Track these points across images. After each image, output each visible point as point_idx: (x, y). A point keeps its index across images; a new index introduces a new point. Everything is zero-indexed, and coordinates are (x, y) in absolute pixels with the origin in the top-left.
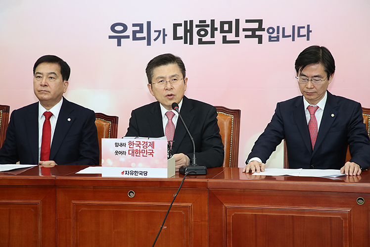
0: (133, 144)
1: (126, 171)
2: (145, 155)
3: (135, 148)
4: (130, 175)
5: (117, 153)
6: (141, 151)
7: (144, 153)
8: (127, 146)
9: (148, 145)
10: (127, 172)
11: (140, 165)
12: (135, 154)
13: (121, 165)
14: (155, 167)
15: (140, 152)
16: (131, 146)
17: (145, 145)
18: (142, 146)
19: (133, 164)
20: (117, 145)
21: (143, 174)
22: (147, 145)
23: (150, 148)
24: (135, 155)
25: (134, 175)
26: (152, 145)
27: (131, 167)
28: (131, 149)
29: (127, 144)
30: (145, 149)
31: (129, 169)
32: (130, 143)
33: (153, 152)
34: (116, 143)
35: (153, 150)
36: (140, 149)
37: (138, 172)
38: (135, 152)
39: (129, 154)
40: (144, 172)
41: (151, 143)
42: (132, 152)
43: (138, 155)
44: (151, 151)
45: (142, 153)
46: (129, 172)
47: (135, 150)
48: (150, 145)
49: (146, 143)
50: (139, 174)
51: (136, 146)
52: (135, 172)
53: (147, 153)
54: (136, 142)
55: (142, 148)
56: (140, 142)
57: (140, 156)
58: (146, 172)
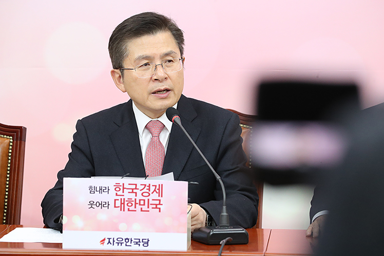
0: (124, 188)
1: (109, 239)
2: (145, 208)
3: (127, 195)
5: (91, 204)
6: (138, 202)
7: (144, 205)
12: (126, 207)
13: (99, 227)
15: (136, 203)
17: (145, 190)
18: (139, 193)
19: (122, 226)
20: (92, 190)
21: (141, 244)
22: (149, 190)
24: (126, 209)
27: (118, 230)
28: (119, 198)
30: (146, 199)
31: (115, 235)
32: (117, 186)
33: (160, 204)
34: (91, 187)
35: (160, 200)
36: (136, 198)
37: (131, 241)
38: (126, 203)
39: (115, 207)
40: (143, 240)
41: (157, 187)
42: (121, 204)
43: (132, 208)
44: (157, 202)
45: (140, 205)
46: (114, 241)
47: (126, 199)
48: (155, 190)
49: (148, 188)
50: (133, 243)
51: (129, 192)
52: (126, 239)
53: (150, 206)
54: (129, 184)
55: (139, 197)
56: (136, 185)
57: (135, 211)
58: (147, 241)
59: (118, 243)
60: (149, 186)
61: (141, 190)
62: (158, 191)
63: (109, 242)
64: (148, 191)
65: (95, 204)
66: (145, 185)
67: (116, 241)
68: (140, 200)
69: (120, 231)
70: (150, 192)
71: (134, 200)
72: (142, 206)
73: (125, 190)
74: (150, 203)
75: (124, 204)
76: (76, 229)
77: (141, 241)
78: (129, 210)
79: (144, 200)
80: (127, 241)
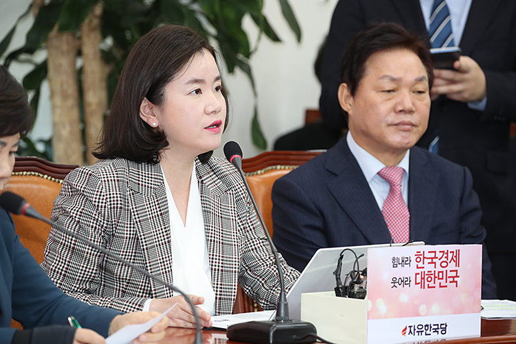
4: (416, 334)
8: (414, 263)
9: (450, 258)
10: (412, 329)
11: (435, 308)
14: (459, 310)
16: (420, 265)
23: (452, 266)
25: (424, 333)
26: (456, 258)
29: (413, 258)
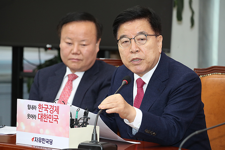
0: (42, 107)
1: (36, 138)
2: (51, 120)
3: (44, 112)
5: (29, 115)
6: (48, 116)
7: (51, 118)
12: (43, 119)
13: (32, 130)
15: (47, 117)
18: (49, 111)
19: (41, 131)
20: (29, 107)
21: (49, 142)
24: (43, 121)
27: (39, 133)
28: (40, 113)
31: (38, 136)
32: (40, 105)
34: (28, 105)
35: (57, 116)
36: (47, 113)
37: (45, 140)
38: (43, 116)
39: (39, 119)
40: (50, 140)
41: (57, 108)
42: (41, 117)
43: (46, 120)
44: (56, 117)
45: (49, 118)
46: (38, 140)
47: (43, 114)
48: (55, 110)
49: (53, 108)
50: (46, 142)
51: (45, 110)
52: (43, 139)
53: (53, 119)
54: (45, 105)
55: (49, 113)
56: (48, 105)
57: (47, 122)
58: (51, 141)
59: (39, 141)
60: (53, 107)
61: (50, 109)
62: (57, 110)
63: (36, 140)
64: (52, 110)
65: (30, 116)
66: (51, 106)
67: (39, 140)
68: (49, 115)
69: (40, 134)
70: (54, 111)
71: (46, 115)
72: (50, 119)
73: (43, 108)
74: (53, 117)
75: (42, 117)
76: (22, 131)
77: (49, 141)
78: (44, 121)
79: (51, 115)
80: (43, 140)
